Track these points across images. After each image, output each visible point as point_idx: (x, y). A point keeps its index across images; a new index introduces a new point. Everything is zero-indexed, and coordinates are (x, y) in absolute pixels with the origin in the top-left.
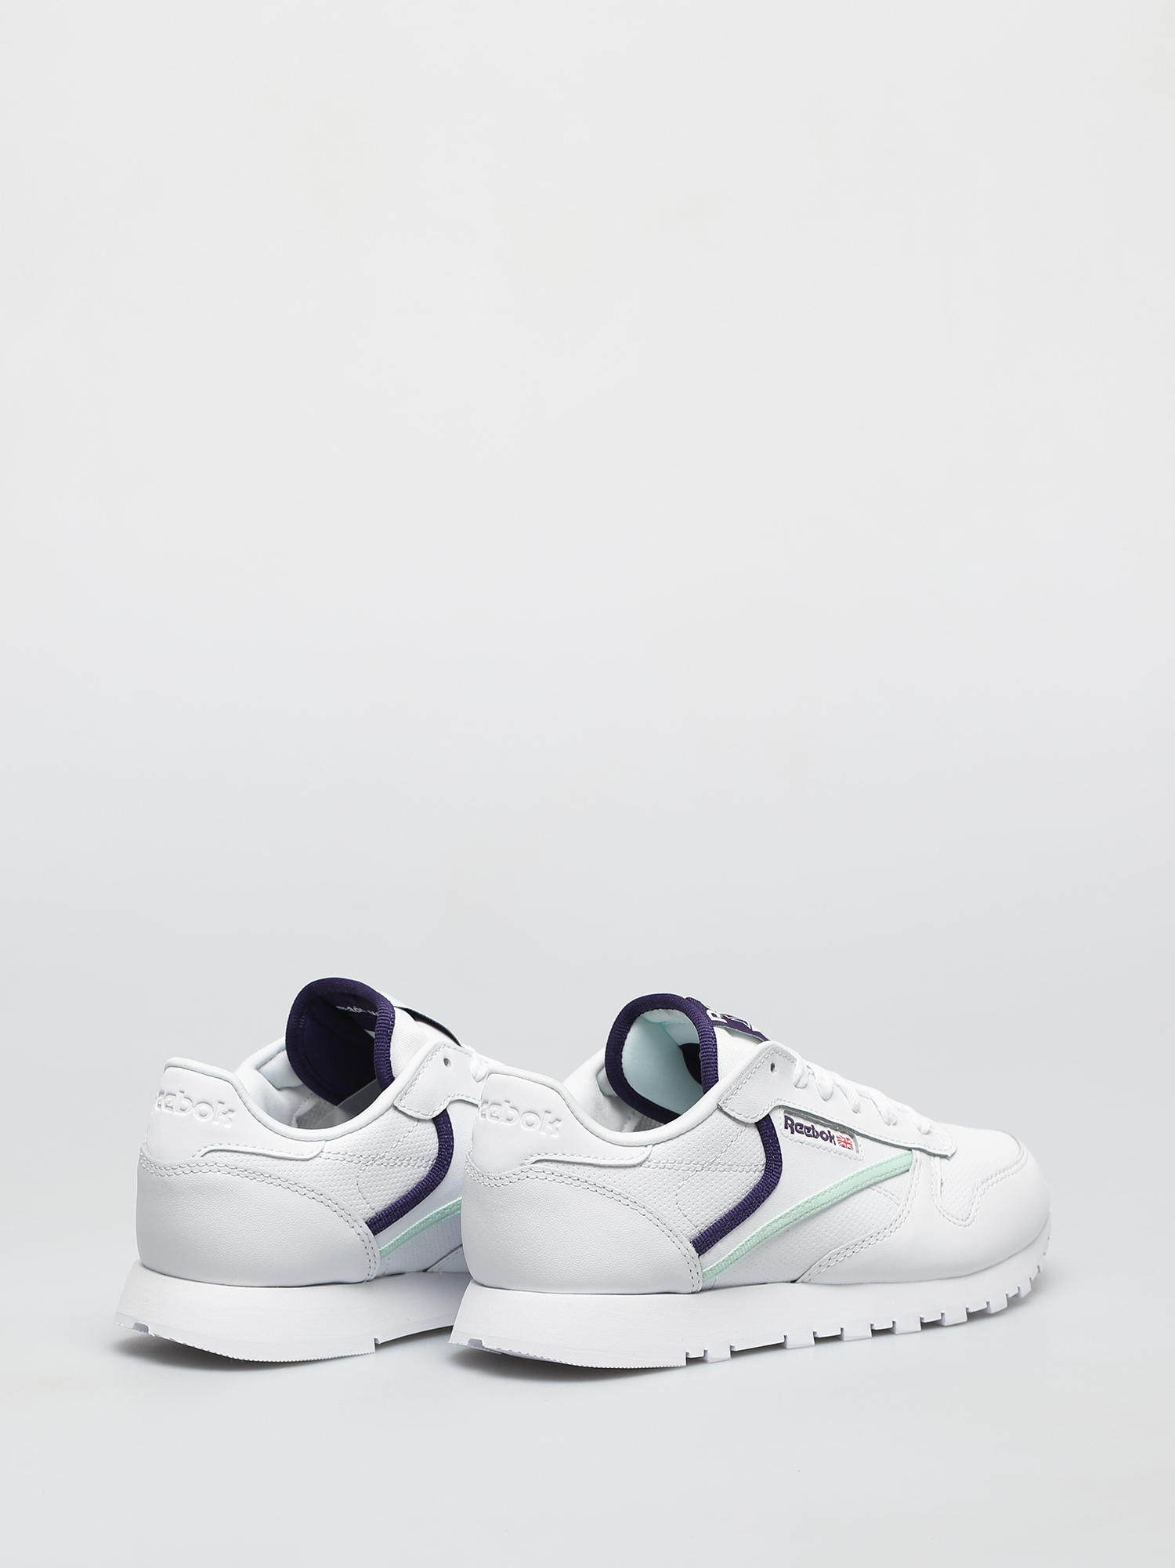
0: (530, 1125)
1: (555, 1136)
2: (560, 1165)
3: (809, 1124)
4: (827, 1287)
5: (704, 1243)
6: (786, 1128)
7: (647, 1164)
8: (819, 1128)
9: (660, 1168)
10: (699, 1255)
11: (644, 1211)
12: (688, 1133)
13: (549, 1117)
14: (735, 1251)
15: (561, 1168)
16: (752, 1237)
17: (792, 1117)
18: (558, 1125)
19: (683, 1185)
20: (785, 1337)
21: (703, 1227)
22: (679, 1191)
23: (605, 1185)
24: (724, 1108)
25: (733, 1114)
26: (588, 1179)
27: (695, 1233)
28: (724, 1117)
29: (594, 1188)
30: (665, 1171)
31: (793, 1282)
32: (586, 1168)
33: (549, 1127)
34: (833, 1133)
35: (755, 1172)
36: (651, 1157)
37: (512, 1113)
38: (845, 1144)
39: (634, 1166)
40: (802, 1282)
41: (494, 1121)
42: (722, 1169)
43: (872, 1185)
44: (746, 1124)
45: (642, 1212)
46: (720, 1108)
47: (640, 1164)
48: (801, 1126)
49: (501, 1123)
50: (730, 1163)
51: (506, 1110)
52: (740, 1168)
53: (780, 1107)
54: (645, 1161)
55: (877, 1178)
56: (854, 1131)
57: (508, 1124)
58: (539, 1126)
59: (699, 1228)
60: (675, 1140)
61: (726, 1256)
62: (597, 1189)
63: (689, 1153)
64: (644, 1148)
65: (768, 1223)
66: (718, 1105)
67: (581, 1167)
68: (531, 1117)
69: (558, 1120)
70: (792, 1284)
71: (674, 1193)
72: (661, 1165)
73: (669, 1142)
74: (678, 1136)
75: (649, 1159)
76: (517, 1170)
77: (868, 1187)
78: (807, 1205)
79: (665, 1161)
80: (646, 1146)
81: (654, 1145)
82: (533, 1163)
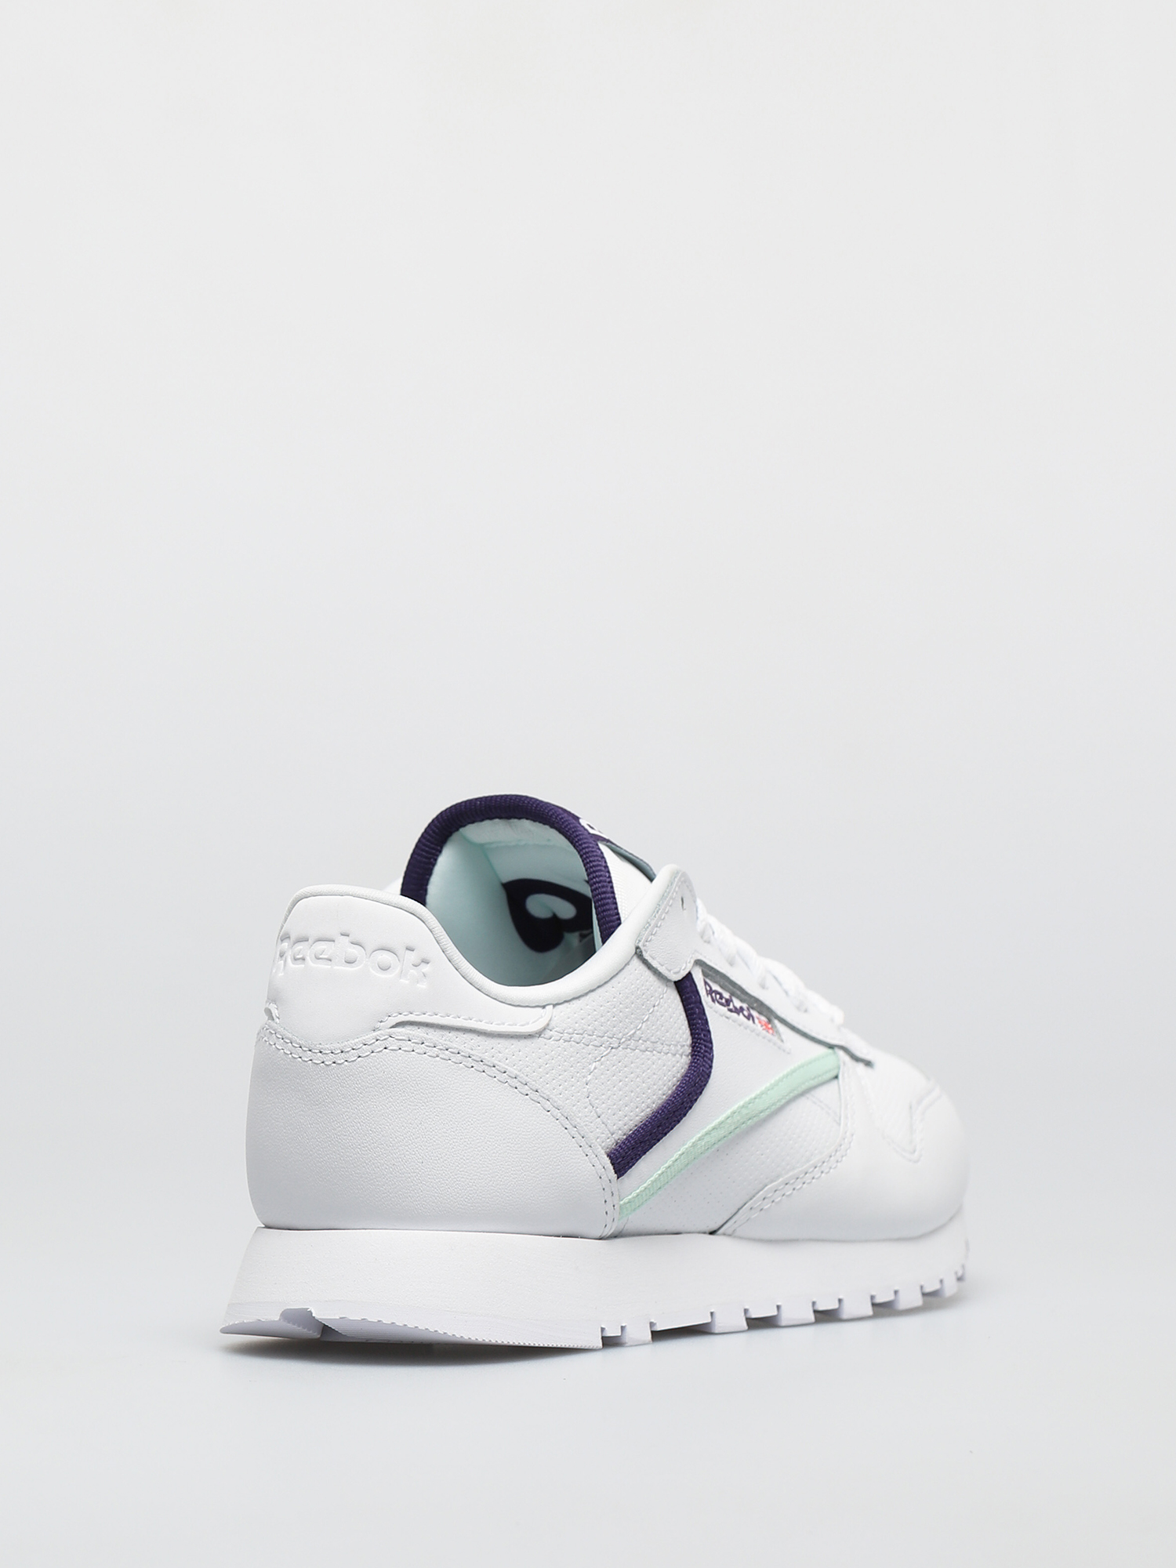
0: (384, 969)
1: (423, 986)
2: (431, 1031)
3: (727, 993)
5: (624, 1158)
6: (707, 994)
7: (548, 1033)
9: (565, 1041)
10: (618, 1178)
11: (548, 1105)
12: (600, 990)
13: (412, 957)
14: (660, 1175)
15: (433, 1035)
16: (681, 1155)
17: (711, 981)
18: (425, 968)
19: (595, 1068)
20: (712, 1314)
21: (620, 1136)
22: (589, 1077)
23: (496, 1062)
24: (643, 954)
25: (655, 964)
26: (472, 1052)
27: (611, 1142)
28: (643, 967)
29: (481, 1067)
30: (571, 1046)
31: (712, 1233)
32: (468, 1036)
33: (413, 971)
34: (752, 1010)
35: (681, 1055)
36: (553, 1024)
37: (355, 951)
38: (767, 1030)
39: (530, 1036)
40: (724, 1234)
41: (323, 966)
42: (643, 1047)
43: (806, 1092)
44: (669, 981)
45: (546, 1106)
46: (639, 954)
47: (539, 1034)
48: (720, 994)
49: (336, 968)
50: (653, 1039)
51: (344, 947)
52: (665, 1049)
53: (700, 963)
54: (545, 1029)
55: (811, 1082)
56: (772, 1012)
57: (349, 969)
58: (398, 971)
59: (616, 1137)
60: (583, 999)
61: (649, 1182)
62: (486, 1068)
63: (603, 1019)
64: (540, 1009)
65: (699, 1135)
66: (637, 948)
67: (460, 1034)
68: (385, 957)
69: (426, 962)
70: (711, 1236)
71: (584, 1080)
72: (566, 1036)
73: (574, 1002)
74: (586, 994)
75: (550, 1027)
76: (370, 1037)
77: (803, 1094)
78: (744, 1111)
79: (571, 1030)
80: (544, 1007)
81: (554, 1005)
82: (391, 1028)
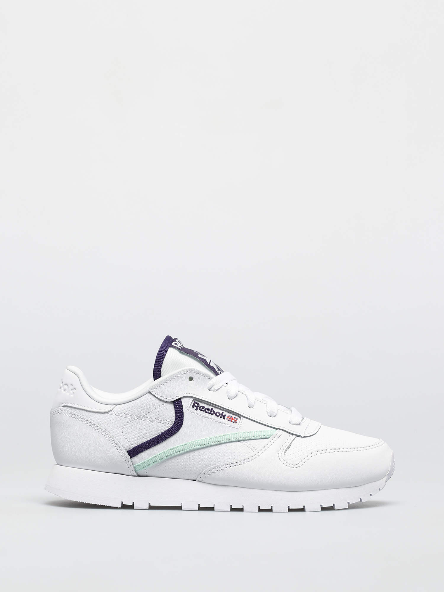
0: (65, 390)
1: (72, 396)
2: (71, 409)
3: (210, 408)
4: (211, 485)
5: (134, 452)
6: (193, 407)
8: (216, 410)
9: (117, 416)
10: (131, 458)
12: (133, 402)
17: (199, 403)
18: (75, 391)
19: (127, 425)
20: (182, 504)
21: (135, 445)
22: (124, 427)
23: (89, 420)
24: (152, 392)
25: (157, 396)
26: (82, 416)
27: (131, 447)
28: (152, 397)
29: (83, 420)
31: (194, 480)
32: (82, 411)
33: (71, 391)
34: (225, 413)
35: (167, 424)
38: (231, 420)
39: (104, 413)
40: (198, 481)
43: (241, 441)
44: (165, 401)
45: (103, 434)
46: (150, 392)
47: (107, 412)
48: (203, 407)
50: (153, 418)
52: (159, 421)
53: (191, 397)
54: (110, 411)
55: (245, 438)
56: (240, 415)
58: (67, 391)
59: (133, 445)
62: (85, 421)
63: (132, 410)
66: (149, 390)
67: (80, 410)
68: (66, 387)
69: (75, 389)
71: (122, 428)
72: (117, 414)
73: (123, 404)
74: (128, 402)
75: (112, 411)
77: (239, 441)
81: (117, 405)
82: (63, 407)
